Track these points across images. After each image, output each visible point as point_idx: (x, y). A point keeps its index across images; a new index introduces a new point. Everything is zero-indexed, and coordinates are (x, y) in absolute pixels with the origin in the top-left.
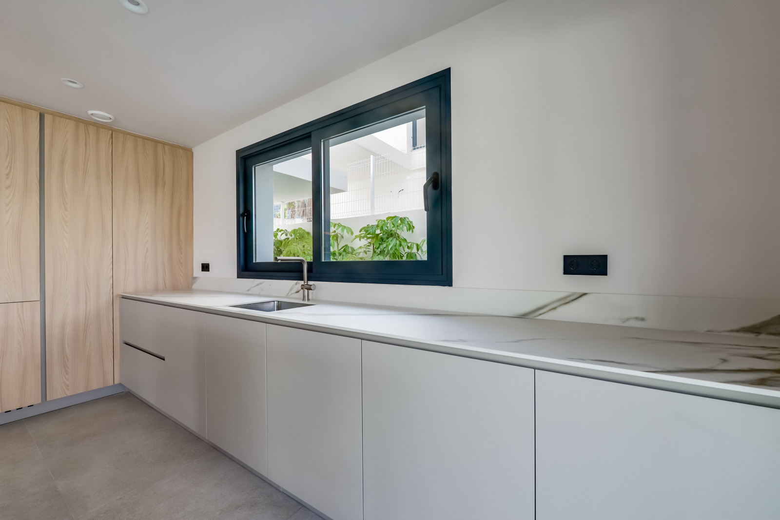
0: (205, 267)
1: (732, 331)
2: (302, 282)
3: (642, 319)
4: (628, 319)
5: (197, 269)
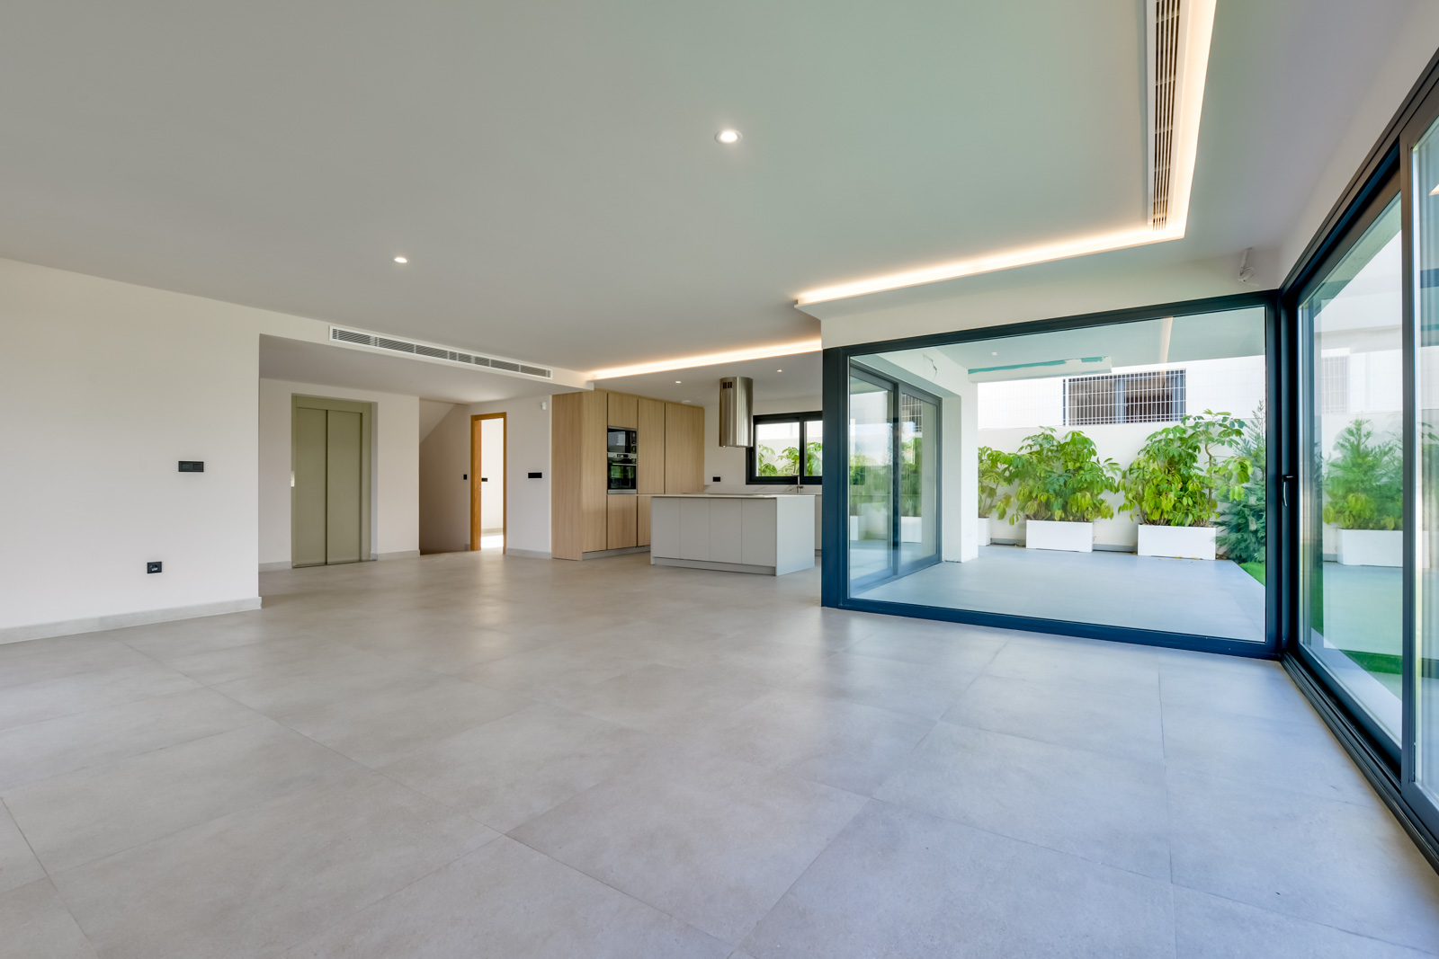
2: (795, 487)
5: (708, 480)
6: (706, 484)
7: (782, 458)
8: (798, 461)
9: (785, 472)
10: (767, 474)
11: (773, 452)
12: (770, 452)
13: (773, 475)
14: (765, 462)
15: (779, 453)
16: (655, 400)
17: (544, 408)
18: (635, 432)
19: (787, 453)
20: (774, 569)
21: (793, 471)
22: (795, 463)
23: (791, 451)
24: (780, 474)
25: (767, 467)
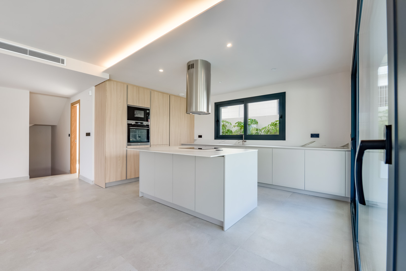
0: (200, 136)
1: (341, 147)
2: (243, 140)
3: (325, 146)
4: (323, 146)
5: (196, 137)
6: (195, 139)
7: (235, 126)
8: (243, 128)
9: (236, 133)
10: (228, 134)
11: (231, 124)
12: (229, 124)
13: (231, 134)
14: (227, 129)
15: (233, 124)
16: (163, 93)
17: (90, 94)
18: (149, 110)
19: (237, 124)
20: (223, 223)
21: (241, 132)
22: (241, 129)
23: (239, 123)
24: (234, 134)
25: (228, 131)
